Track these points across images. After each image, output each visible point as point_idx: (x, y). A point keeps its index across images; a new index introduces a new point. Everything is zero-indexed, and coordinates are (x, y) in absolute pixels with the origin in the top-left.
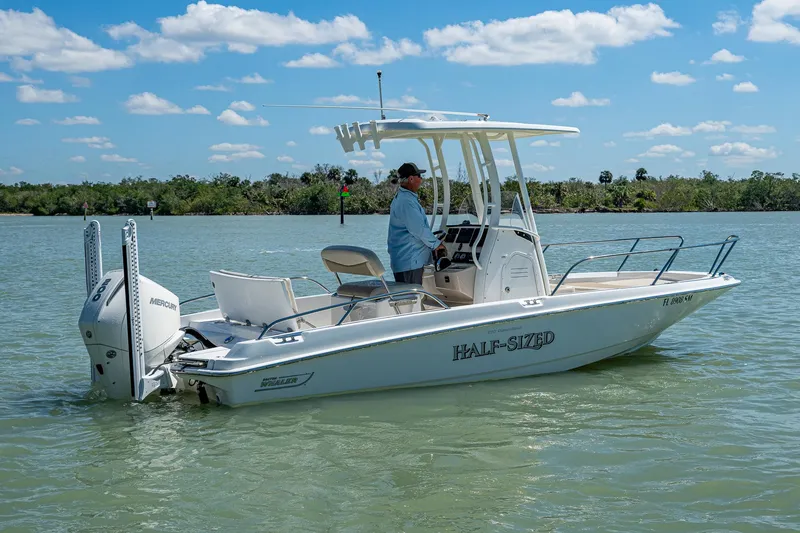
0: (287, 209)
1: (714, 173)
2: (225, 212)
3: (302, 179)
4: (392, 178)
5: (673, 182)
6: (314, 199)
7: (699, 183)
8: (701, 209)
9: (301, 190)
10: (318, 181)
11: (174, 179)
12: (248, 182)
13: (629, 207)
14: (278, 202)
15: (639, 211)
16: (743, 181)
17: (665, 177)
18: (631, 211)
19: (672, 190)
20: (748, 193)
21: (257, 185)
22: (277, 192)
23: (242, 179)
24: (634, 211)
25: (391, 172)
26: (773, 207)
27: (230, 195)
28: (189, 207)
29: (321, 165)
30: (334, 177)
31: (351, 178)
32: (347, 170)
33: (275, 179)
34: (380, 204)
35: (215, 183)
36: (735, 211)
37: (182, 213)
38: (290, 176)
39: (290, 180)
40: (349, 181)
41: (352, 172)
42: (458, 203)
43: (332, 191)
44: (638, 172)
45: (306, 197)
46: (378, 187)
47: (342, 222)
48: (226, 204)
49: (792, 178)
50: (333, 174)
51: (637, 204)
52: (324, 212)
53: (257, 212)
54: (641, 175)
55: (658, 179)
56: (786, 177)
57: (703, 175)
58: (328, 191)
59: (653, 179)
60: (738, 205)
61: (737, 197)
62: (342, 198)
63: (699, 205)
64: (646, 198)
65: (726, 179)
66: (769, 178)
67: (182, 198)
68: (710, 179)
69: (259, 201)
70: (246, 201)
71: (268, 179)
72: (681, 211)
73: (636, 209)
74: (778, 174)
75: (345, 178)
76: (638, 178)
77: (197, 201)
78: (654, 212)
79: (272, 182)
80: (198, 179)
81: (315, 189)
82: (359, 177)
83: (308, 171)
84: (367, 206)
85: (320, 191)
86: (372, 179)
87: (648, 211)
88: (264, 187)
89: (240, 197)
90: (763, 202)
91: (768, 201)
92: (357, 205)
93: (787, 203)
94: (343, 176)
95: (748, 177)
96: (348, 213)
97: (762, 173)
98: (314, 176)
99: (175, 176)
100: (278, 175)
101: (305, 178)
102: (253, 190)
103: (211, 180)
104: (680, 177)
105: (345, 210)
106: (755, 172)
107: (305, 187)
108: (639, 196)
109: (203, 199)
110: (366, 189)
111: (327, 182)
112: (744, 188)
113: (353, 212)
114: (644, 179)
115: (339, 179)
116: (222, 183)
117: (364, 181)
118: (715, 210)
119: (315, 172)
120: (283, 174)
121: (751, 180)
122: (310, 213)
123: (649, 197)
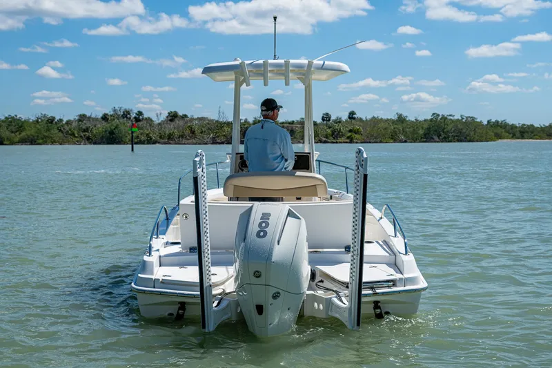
0: (91, 140)
1: (404, 114)
2: (45, 143)
3: (102, 118)
4: (170, 118)
5: (375, 121)
6: (112, 133)
7: (393, 122)
8: (395, 141)
9: (102, 127)
10: (114, 120)
11: (6, 118)
12: (61, 120)
13: (343, 139)
14: (85, 136)
15: (351, 142)
16: (425, 120)
17: (369, 117)
18: (344, 142)
19: (374, 127)
20: (429, 129)
21: (68, 123)
22: (84, 127)
23: (57, 118)
24: (347, 142)
25: (169, 113)
26: (446, 139)
27: (48, 130)
28: (18, 139)
29: (116, 108)
30: (126, 117)
31: (139, 117)
32: (136, 112)
33: (82, 118)
34: (161, 137)
35: (37, 121)
36: (420, 142)
37: (12, 143)
38: (93, 116)
39: (93, 119)
40: (137, 120)
41: (140, 113)
42: (218, 137)
43: (125, 127)
44: (350, 114)
45: (106, 131)
46: (159, 124)
47: (132, 150)
48: (45, 137)
49: (460, 118)
50: (126, 114)
51: (348, 138)
52: (119, 142)
53: (69, 143)
54: (352, 115)
55: (364, 119)
56: (456, 118)
57: (397, 116)
58: (122, 127)
59: (361, 119)
60: (422, 138)
61: (421, 132)
62: (132, 132)
63: (394, 138)
64: (356, 133)
65: (413, 119)
66: (444, 118)
67: (12, 132)
68: (401, 119)
69: (71, 135)
70: (60, 134)
71: (77, 118)
72: (381, 142)
73: (348, 141)
74: (450, 115)
75: (135, 118)
76: (349, 118)
77: (23, 134)
78: (362, 143)
79: (79, 120)
80: (24, 118)
81: (112, 125)
82: (145, 116)
83: (107, 112)
84: (151, 139)
85: (116, 127)
86: (154, 119)
87: (357, 143)
88: (74, 124)
89: (57, 131)
90: (439, 136)
91: (443, 136)
92: (143, 138)
93: (457, 136)
94: (133, 115)
95: (429, 117)
96: (136, 143)
97: (438, 115)
98: (111, 116)
99: (7, 116)
100: (84, 115)
101: (105, 118)
102: (66, 126)
103: (33, 118)
104: (380, 118)
105: (134, 141)
106: (434, 114)
107: (104, 123)
108: (350, 131)
109: (29, 133)
110: (150, 125)
111: (121, 120)
112: (426, 126)
113: (141, 142)
114: (354, 118)
115: (130, 118)
116: (42, 121)
117: (149, 120)
118: (406, 142)
119: (112, 113)
120: (88, 114)
121: (431, 120)
122: (108, 144)
123: (357, 132)
